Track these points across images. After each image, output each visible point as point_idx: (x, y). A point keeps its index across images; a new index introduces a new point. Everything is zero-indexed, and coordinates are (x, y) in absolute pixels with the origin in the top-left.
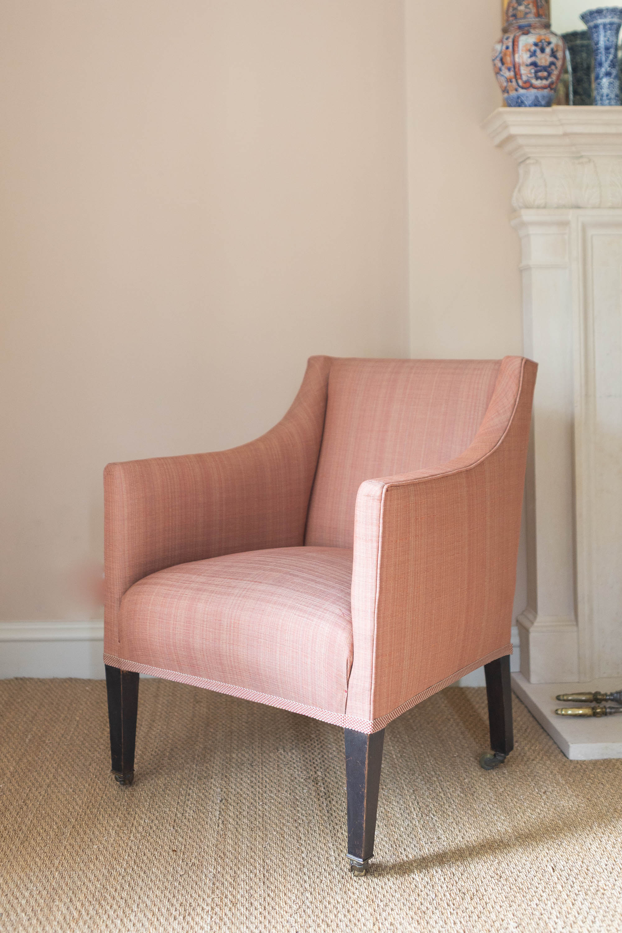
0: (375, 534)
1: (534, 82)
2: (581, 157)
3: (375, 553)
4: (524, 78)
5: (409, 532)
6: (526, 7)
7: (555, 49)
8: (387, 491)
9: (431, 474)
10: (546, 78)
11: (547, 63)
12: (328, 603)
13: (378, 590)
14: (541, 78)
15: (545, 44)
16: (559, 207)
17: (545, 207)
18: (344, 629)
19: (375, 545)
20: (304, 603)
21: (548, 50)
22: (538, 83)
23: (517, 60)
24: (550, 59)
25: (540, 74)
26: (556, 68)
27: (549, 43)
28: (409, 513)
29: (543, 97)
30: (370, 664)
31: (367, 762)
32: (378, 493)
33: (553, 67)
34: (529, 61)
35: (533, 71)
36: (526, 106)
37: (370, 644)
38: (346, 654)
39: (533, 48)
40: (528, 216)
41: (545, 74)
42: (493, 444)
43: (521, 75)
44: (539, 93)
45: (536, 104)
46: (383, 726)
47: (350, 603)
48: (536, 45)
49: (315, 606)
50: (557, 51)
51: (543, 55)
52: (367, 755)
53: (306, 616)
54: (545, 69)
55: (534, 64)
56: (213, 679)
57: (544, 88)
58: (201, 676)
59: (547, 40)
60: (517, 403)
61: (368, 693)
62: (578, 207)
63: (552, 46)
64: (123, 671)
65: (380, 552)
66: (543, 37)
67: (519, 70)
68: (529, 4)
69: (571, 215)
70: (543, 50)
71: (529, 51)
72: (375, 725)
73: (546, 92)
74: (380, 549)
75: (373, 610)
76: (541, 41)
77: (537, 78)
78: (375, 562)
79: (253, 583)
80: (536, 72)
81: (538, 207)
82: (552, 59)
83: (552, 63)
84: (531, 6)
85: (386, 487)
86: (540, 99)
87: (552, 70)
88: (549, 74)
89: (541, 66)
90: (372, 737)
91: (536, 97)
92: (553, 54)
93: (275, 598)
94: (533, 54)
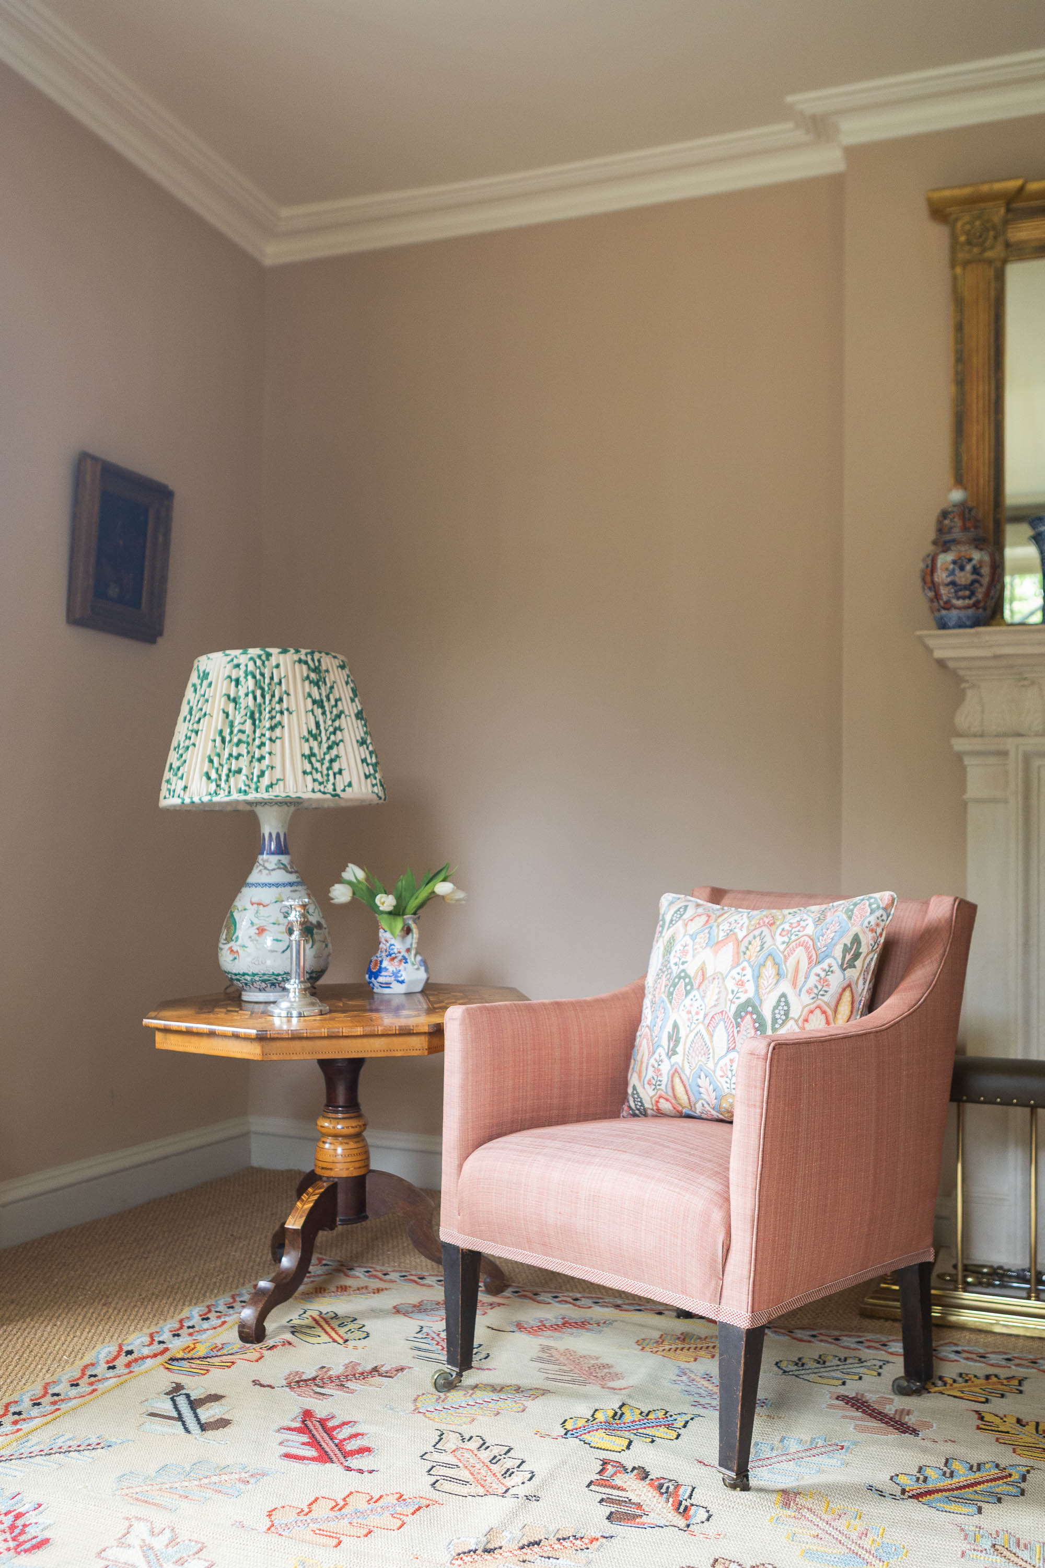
0: (758, 1098)
1: (955, 602)
2: (1025, 679)
3: (758, 1121)
4: (945, 598)
5: (800, 1099)
6: (951, 521)
7: (978, 566)
8: (774, 1049)
9: (831, 1033)
10: (969, 597)
11: (969, 582)
12: (703, 1177)
13: (760, 1163)
14: (964, 598)
15: (965, 561)
16: (998, 735)
17: (982, 736)
18: (721, 1207)
19: (758, 1111)
20: (675, 1176)
21: (969, 567)
22: (959, 603)
23: (936, 579)
24: (972, 577)
25: (960, 594)
26: (981, 585)
27: (970, 560)
28: (801, 1077)
29: (968, 618)
30: (749, 1248)
31: (742, 1361)
32: (763, 1052)
33: (977, 585)
34: (949, 579)
35: (953, 590)
36: (949, 628)
37: (748, 1226)
38: (721, 1237)
39: (951, 566)
40: (959, 745)
41: (967, 593)
42: (914, 1002)
43: (941, 595)
44: (962, 613)
45: (961, 625)
46: (763, 1321)
47: (728, 1179)
48: (954, 562)
49: (688, 1179)
50: (981, 567)
51: (962, 574)
52: (743, 1353)
53: (677, 1190)
54: (965, 587)
55: (953, 583)
56: (567, 1261)
57: (968, 607)
58: (553, 1257)
59: (968, 557)
60: (946, 953)
61: (746, 1281)
62: (1019, 735)
63: (974, 562)
64: (462, 1250)
65: (763, 1119)
66: (963, 554)
67: (939, 589)
68: (954, 518)
69: (1010, 744)
70: (962, 568)
71: (947, 569)
72: (753, 1318)
73: (970, 612)
74: (764, 1116)
75: (754, 1186)
76: (960, 558)
77: (958, 598)
78: (758, 1131)
79: (616, 1152)
80: (956, 592)
81: (975, 736)
82: (974, 577)
83: (974, 582)
84: (956, 520)
85: (772, 1045)
86: (964, 619)
87: (976, 588)
88: (973, 593)
89: (960, 585)
90: (750, 1332)
91: (959, 618)
92: (976, 571)
93: (641, 1169)
94: (952, 573)
